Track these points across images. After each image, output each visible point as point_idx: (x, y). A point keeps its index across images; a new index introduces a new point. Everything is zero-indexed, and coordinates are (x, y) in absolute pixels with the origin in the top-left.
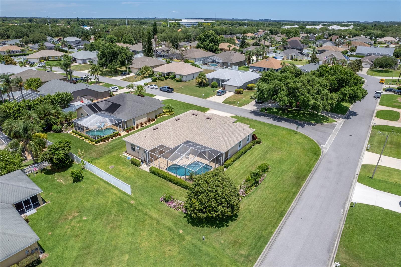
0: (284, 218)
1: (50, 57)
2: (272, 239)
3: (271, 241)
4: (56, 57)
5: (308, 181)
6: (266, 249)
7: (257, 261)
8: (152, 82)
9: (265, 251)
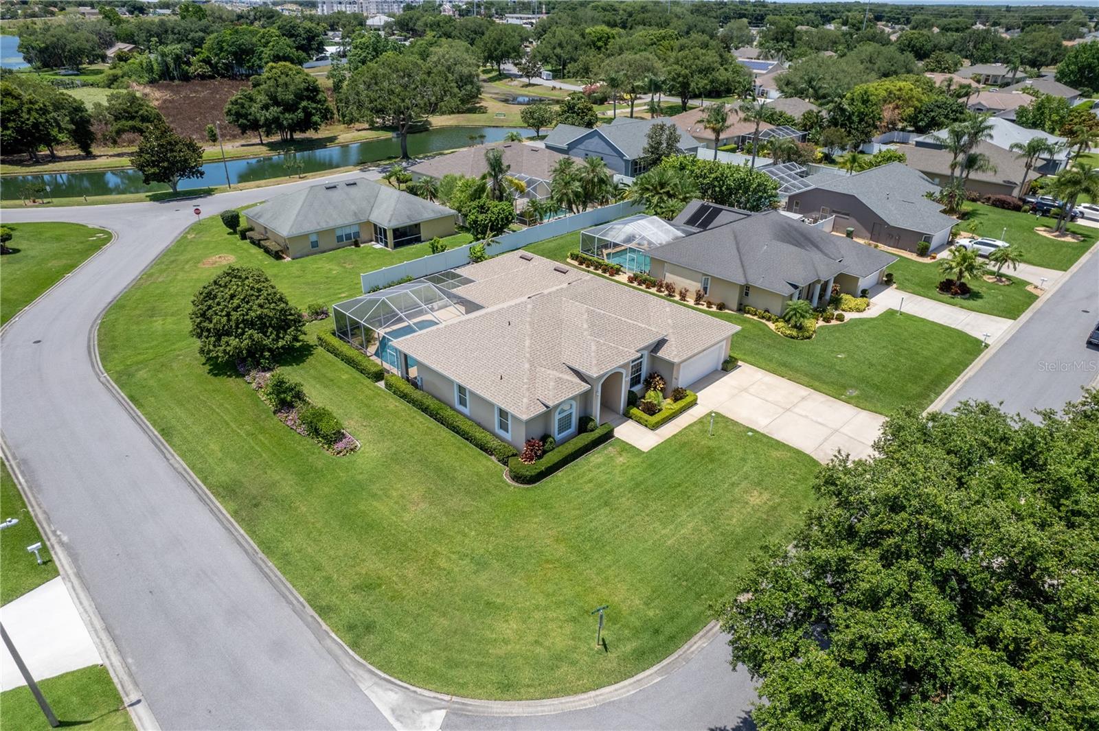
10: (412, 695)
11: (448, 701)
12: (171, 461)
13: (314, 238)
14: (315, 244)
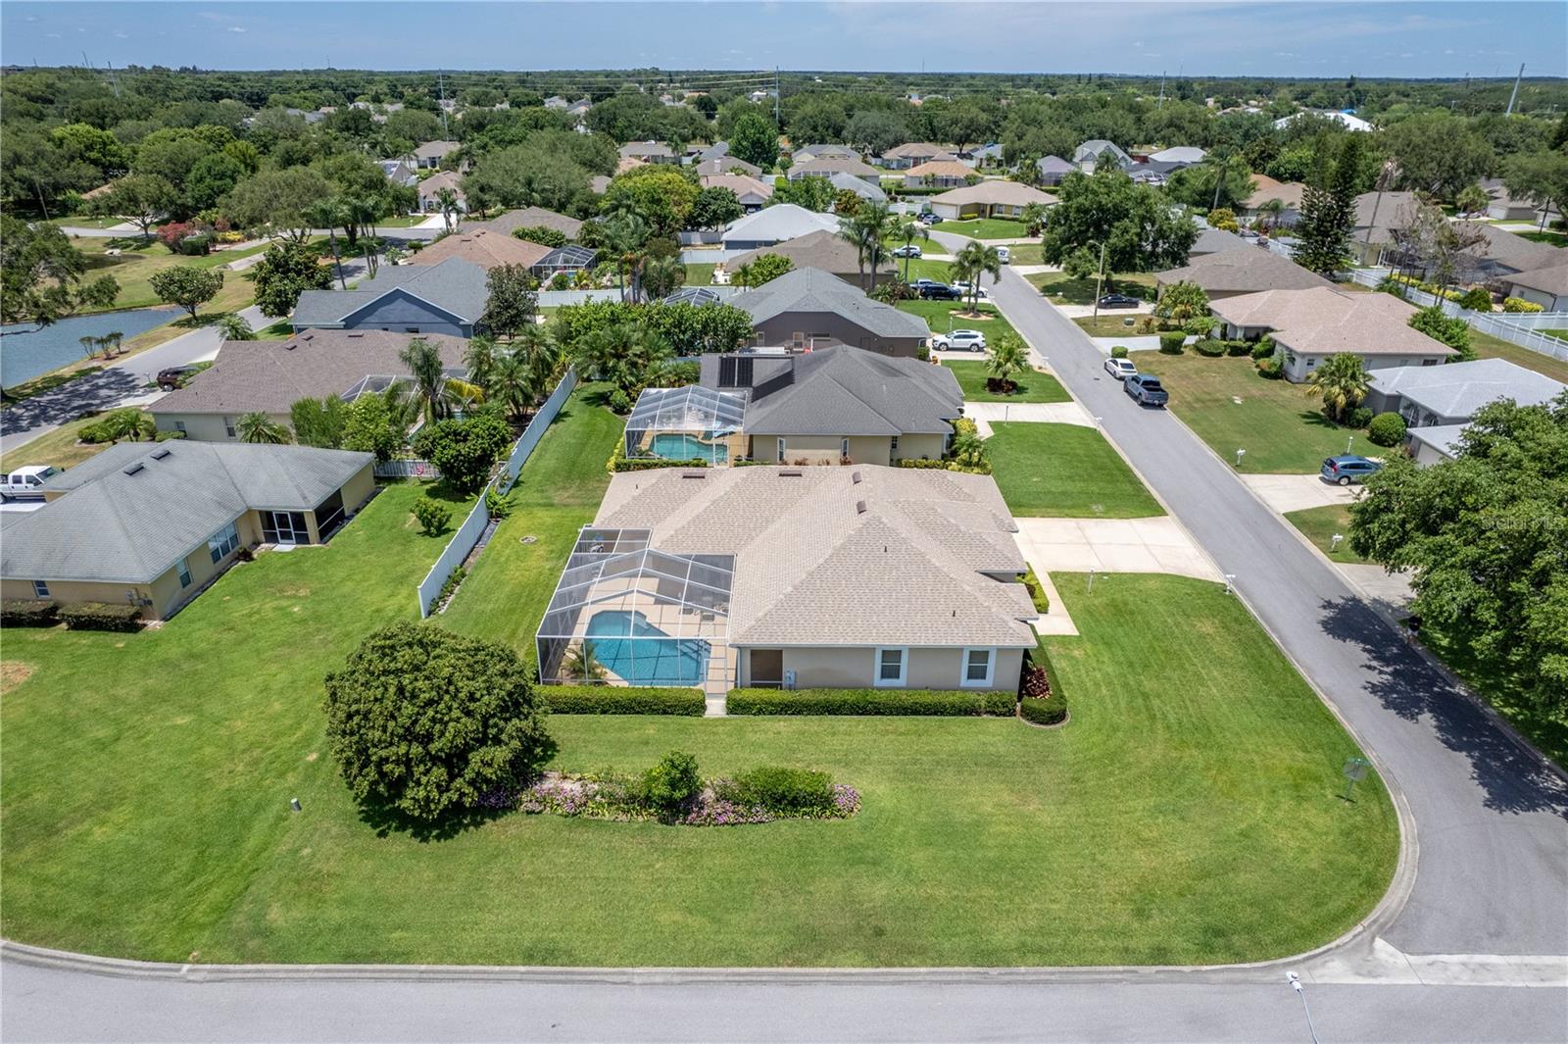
0: (522, 969)
1: (1001, 205)
2: (381, 971)
3: (366, 971)
4: (1018, 207)
5: (891, 978)
6: (319, 971)
7: (249, 967)
8: (1161, 351)
9: (308, 971)
10: (1340, 950)
11: (1364, 930)
12: (637, 980)
13: (182, 570)
14: (186, 580)
